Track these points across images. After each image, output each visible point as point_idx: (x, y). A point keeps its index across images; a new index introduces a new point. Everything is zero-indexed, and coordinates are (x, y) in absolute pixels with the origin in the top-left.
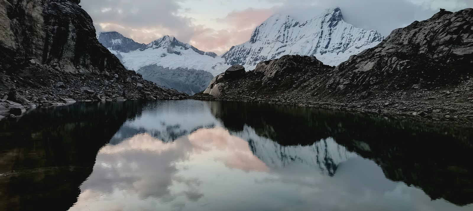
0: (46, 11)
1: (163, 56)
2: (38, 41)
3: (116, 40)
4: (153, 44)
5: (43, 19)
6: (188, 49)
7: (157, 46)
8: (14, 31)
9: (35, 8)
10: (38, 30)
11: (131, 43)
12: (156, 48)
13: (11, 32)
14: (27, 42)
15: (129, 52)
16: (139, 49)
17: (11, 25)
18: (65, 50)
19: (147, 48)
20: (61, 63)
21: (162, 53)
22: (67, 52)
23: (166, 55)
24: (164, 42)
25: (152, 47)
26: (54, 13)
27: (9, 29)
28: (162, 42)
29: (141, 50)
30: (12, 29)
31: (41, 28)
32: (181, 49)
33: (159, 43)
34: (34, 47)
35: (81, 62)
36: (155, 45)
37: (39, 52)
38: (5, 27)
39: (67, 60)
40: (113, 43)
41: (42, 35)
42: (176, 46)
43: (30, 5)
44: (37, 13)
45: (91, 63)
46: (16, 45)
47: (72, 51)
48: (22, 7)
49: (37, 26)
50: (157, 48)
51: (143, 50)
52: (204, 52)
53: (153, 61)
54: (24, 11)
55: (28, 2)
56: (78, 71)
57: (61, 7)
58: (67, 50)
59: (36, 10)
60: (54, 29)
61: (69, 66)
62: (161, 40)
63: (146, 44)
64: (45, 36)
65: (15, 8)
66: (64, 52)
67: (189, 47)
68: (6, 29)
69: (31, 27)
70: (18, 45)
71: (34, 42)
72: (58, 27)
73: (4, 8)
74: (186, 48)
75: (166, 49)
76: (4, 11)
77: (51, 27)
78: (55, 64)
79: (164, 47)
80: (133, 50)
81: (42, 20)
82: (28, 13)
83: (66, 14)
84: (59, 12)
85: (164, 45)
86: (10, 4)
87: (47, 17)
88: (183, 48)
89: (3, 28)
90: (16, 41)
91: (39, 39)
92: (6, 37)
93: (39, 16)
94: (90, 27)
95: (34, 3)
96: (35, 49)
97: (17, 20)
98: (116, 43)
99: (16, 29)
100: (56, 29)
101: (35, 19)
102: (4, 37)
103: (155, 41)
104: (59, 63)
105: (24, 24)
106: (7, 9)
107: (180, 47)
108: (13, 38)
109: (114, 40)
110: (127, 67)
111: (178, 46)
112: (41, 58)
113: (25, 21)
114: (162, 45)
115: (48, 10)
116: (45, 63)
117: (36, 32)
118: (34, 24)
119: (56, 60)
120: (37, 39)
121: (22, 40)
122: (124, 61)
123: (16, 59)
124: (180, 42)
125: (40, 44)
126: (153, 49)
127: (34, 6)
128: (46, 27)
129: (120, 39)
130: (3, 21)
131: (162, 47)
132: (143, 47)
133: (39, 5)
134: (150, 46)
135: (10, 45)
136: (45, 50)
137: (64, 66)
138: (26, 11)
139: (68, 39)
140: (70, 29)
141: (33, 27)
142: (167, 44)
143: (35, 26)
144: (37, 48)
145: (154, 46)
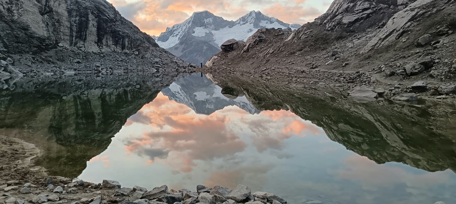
0: (69, 7)
1: (250, 32)
2: (65, 29)
3: (208, 19)
4: (240, 21)
5: (68, 13)
6: (273, 22)
7: (244, 23)
8: (45, 24)
9: (60, 6)
10: (64, 22)
11: (221, 21)
12: (243, 24)
13: (43, 25)
14: (56, 31)
15: (219, 29)
16: (228, 26)
17: (42, 20)
18: (89, 35)
19: (235, 25)
20: (86, 45)
21: (248, 28)
22: (90, 36)
23: (253, 30)
24: (250, 18)
25: (239, 23)
26: (75, 8)
27: (41, 22)
28: (249, 18)
29: (230, 27)
30: (44, 22)
31: (66, 20)
32: (267, 23)
33: (246, 19)
34: (62, 34)
35: (104, 43)
36: (242, 21)
37: (66, 38)
38: (38, 21)
39: (92, 42)
40: (206, 23)
41: (67, 25)
42: (262, 21)
43: (57, 3)
44: (62, 9)
45: (113, 43)
46: (47, 34)
47: (94, 35)
48: (50, 6)
49: (63, 19)
50: (245, 24)
51: (231, 27)
52: (289, 25)
53: (240, 37)
54: (52, 9)
55: (55, 2)
56: (100, 51)
57: (81, 3)
58: (90, 35)
59: (61, 7)
60: (76, 20)
61: (93, 47)
62: (248, 16)
63: (234, 21)
64: (69, 26)
65: (45, 7)
66: (88, 37)
67: (274, 21)
68: (38, 23)
69: (59, 20)
70: (49, 34)
71: (62, 30)
72: (79, 18)
73: (36, 9)
74: (271, 22)
75: (252, 24)
76: (36, 11)
77: (73, 19)
78: (81, 46)
79: (251, 22)
80: (223, 28)
81: (66, 14)
82: (55, 10)
83: (86, 8)
84: (80, 7)
85: (250, 21)
86: (41, 5)
87: (70, 12)
88: (269, 22)
89: (36, 22)
90: (48, 31)
91: (65, 28)
92: (38, 28)
93: (63, 11)
94: (109, 15)
95: (60, 2)
96: (63, 36)
97: (48, 15)
98: (208, 22)
99: (47, 23)
100: (77, 19)
101: (61, 14)
102: (37, 29)
103: (242, 18)
104: (84, 45)
105: (53, 18)
106: (39, 8)
107: (266, 21)
108: (44, 29)
109: (206, 19)
110: (217, 44)
111: (264, 20)
112: (68, 42)
113: (54, 16)
114: (249, 21)
115: (70, 6)
116: (72, 45)
117: (62, 23)
118: (61, 17)
119: (82, 43)
120: (63, 28)
121: (52, 30)
122: (215, 39)
123: (45, 44)
124: (266, 16)
125: (67, 32)
126: (241, 25)
127: (59, 5)
128: (69, 19)
129: (212, 18)
130: (36, 17)
131: (249, 23)
132: (231, 24)
133: (64, 3)
134: (238, 22)
135: (42, 34)
136: (71, 36)
137: (88, 47)
138: (54, 9)
139: (89, 26)
140: (90, 19)
141: (60, 19)
142: (253, 19)
143: (61, 19)
144: (64, 35)
145: (242, 23)
